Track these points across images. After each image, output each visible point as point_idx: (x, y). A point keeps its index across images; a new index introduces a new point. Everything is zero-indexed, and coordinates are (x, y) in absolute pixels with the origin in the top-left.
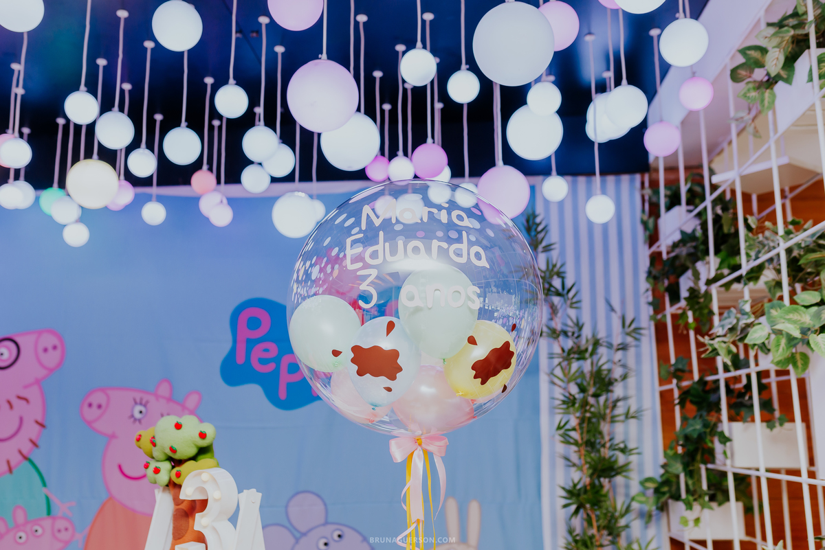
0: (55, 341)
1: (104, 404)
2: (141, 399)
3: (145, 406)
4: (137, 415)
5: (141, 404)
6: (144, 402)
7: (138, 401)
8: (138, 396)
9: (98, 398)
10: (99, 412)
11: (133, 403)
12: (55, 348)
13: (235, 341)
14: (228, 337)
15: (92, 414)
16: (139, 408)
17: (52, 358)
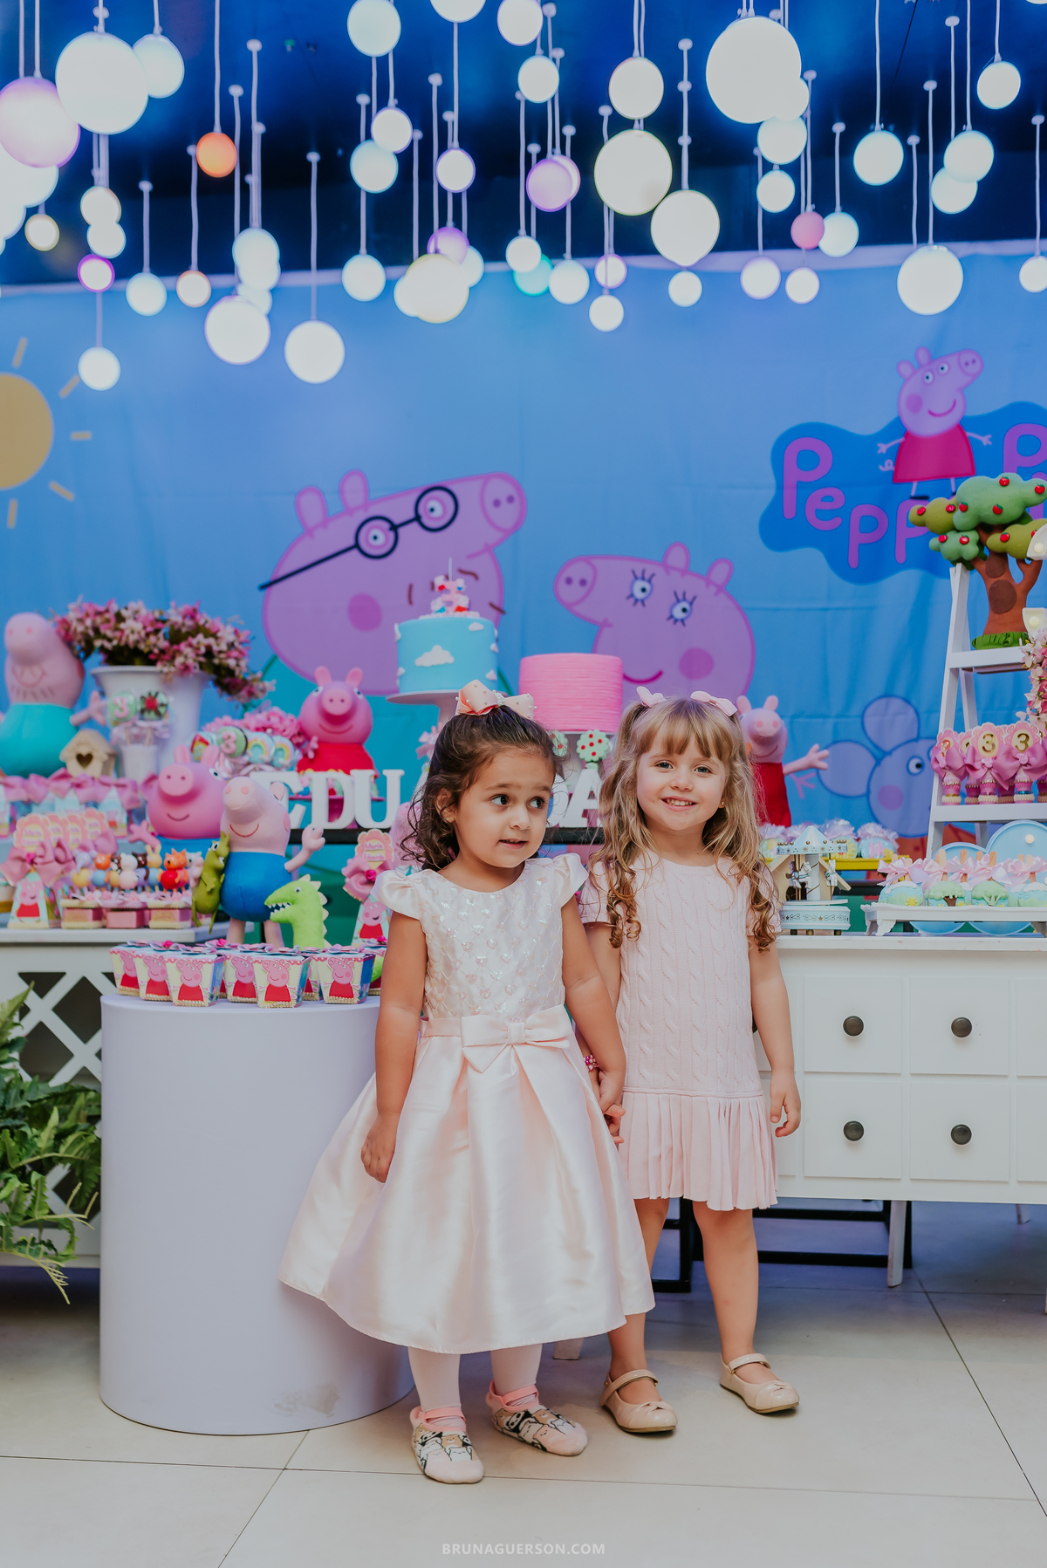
0: (511, 491)
1: (589, 579)
2: (644, 572)
3: (649, 581)
4: (639, 595)
5: (643, 579)
6: (647, 576)
7: (639, 574)
8: (638, 568)
9: (579, 571)
10: (583, 590)
11: (632, 577)
12: (510, 499)
13: (781, 487)
14: (770, 480)
15: (571, 593)
16: (639, 585)
17: (506, 515)
